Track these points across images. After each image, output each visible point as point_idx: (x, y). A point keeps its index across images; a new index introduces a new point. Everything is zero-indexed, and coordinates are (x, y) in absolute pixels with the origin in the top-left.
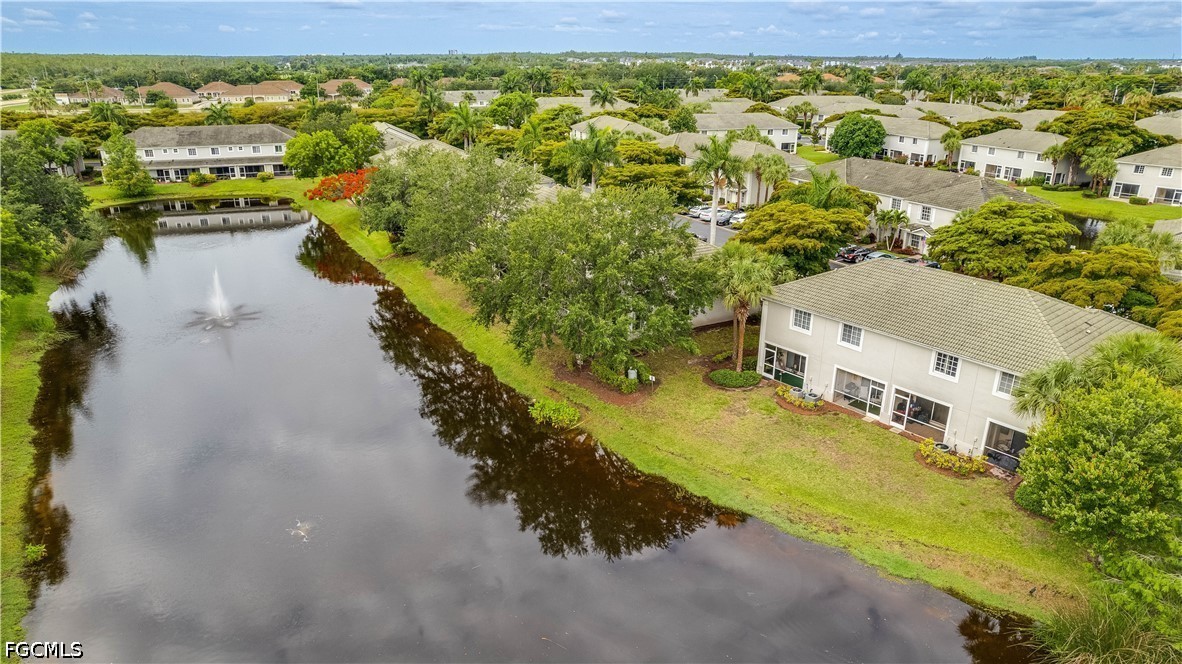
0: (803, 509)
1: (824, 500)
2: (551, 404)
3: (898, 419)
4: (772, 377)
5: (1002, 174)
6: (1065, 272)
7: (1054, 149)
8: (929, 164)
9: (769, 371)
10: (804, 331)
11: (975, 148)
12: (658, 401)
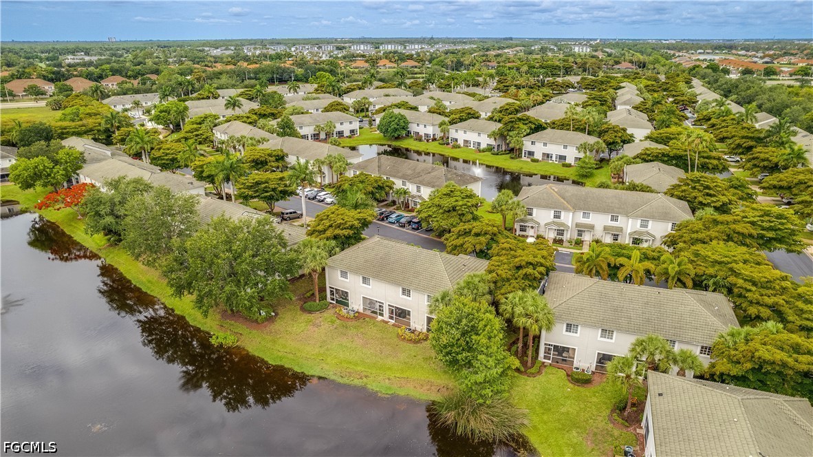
0: (347, 370)
1: (356, 364)
2: (221, 334)
3: (391, 318)
4: (334, 302)
5: (472, 145)
6: (465, 233)
7: (494, 132)
8: (434, 140)
9: (333, 299)
10: (346, 280)
11: (457, 131)
12: (278, 325)
